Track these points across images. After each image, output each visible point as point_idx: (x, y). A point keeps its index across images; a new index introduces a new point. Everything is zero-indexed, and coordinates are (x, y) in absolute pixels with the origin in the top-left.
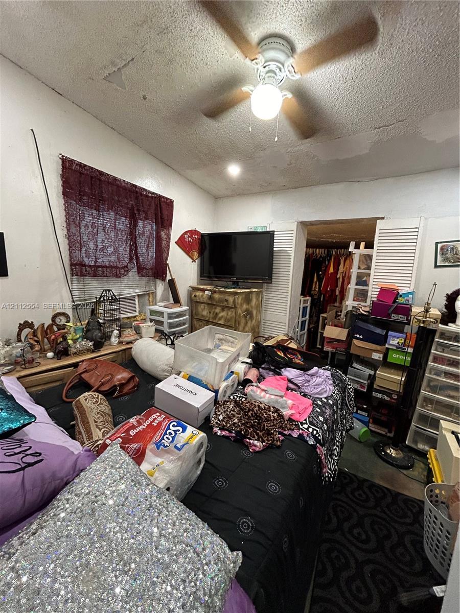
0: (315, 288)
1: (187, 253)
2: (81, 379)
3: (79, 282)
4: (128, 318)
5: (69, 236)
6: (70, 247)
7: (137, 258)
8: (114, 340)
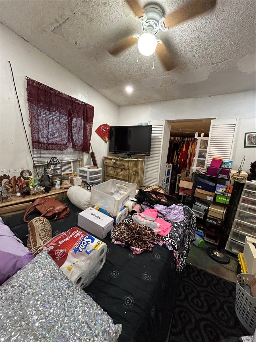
0: (175, 159)
1: (102, 137)
2: (36, 209)
3: (37, 152)
4: (67, 174)
5: (32, 126)
6: (32, 132)
7: (72, 140)
8: (57, 187)
